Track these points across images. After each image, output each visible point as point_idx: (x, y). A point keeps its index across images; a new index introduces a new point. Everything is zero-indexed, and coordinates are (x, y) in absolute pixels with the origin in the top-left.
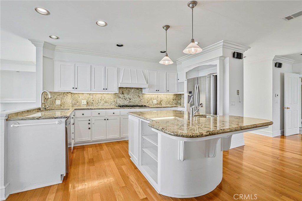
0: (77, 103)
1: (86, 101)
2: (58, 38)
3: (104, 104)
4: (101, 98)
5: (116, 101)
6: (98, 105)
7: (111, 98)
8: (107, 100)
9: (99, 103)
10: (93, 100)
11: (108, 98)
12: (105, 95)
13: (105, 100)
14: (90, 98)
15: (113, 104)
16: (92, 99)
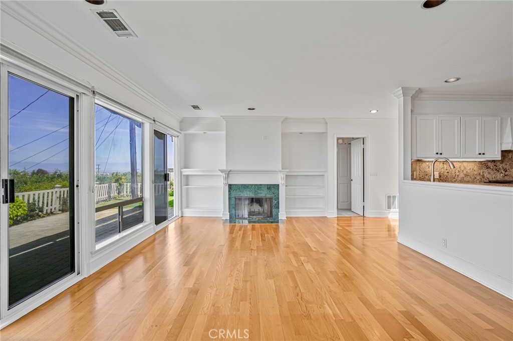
0: (426, 177)
1: (438, 173)
2: (458, 79)
3: (463, 178)
4: (459, 169)
5: (482, 174)
6: (454, 180)
7: (475, 169)
8: (469, 171)
9: (456, 177)
10: (448, 172)
11: (470, 169)
12: (465, 164)
13: (465, 172)
14: (443, 168)
15: (478, 178)
16: (447, 170)
